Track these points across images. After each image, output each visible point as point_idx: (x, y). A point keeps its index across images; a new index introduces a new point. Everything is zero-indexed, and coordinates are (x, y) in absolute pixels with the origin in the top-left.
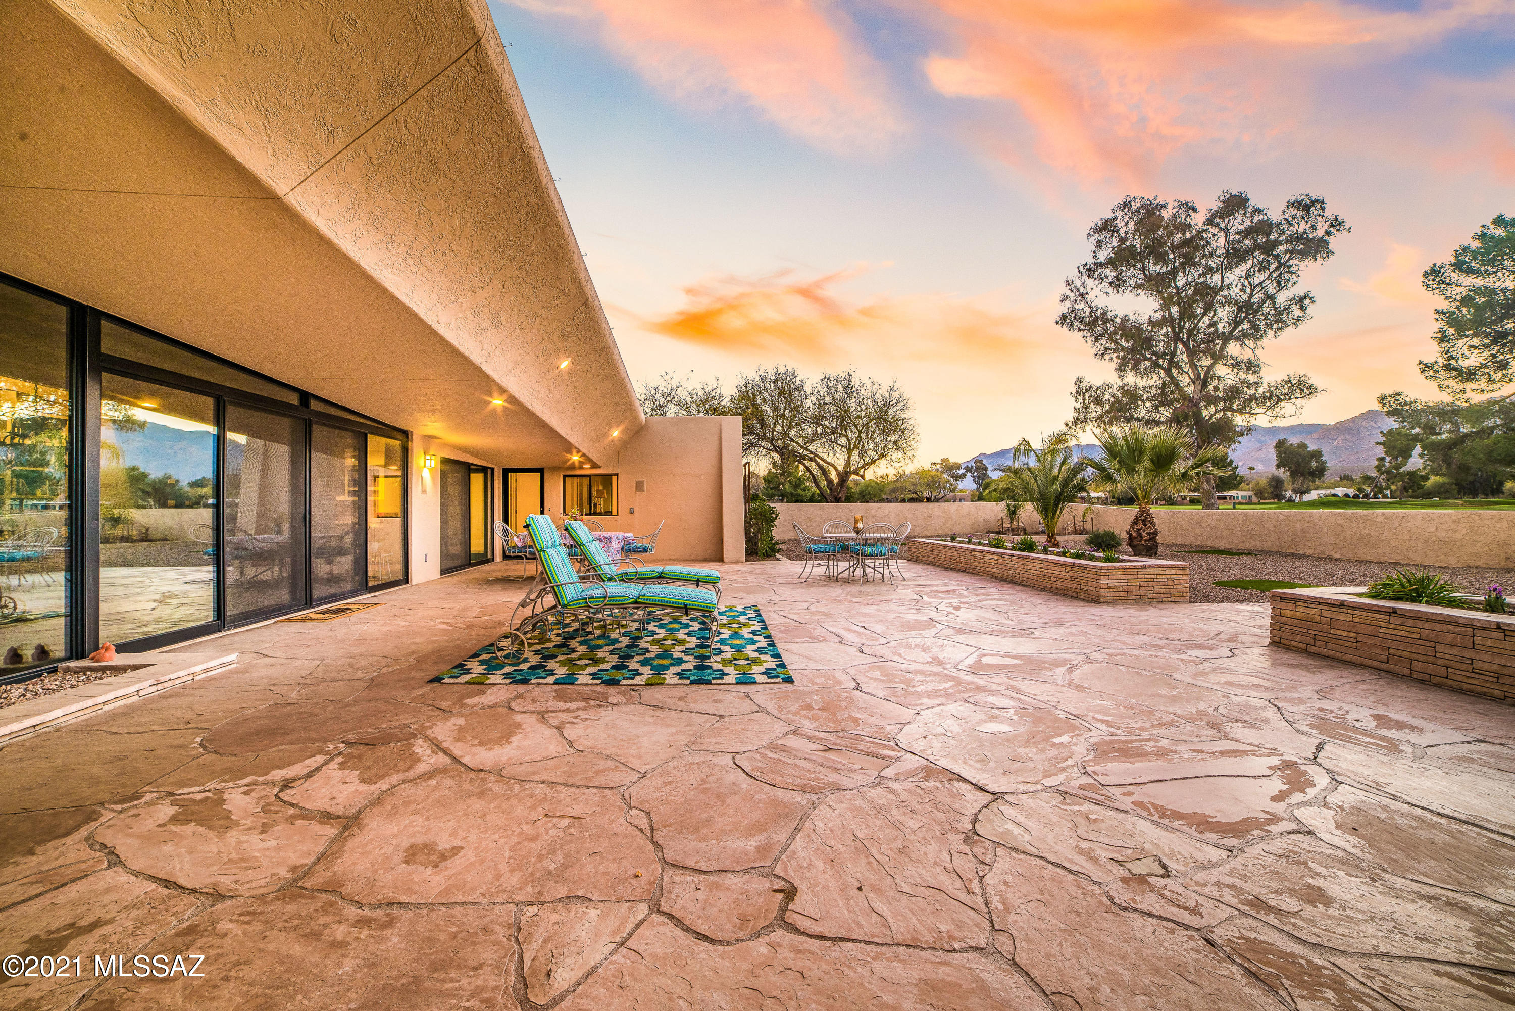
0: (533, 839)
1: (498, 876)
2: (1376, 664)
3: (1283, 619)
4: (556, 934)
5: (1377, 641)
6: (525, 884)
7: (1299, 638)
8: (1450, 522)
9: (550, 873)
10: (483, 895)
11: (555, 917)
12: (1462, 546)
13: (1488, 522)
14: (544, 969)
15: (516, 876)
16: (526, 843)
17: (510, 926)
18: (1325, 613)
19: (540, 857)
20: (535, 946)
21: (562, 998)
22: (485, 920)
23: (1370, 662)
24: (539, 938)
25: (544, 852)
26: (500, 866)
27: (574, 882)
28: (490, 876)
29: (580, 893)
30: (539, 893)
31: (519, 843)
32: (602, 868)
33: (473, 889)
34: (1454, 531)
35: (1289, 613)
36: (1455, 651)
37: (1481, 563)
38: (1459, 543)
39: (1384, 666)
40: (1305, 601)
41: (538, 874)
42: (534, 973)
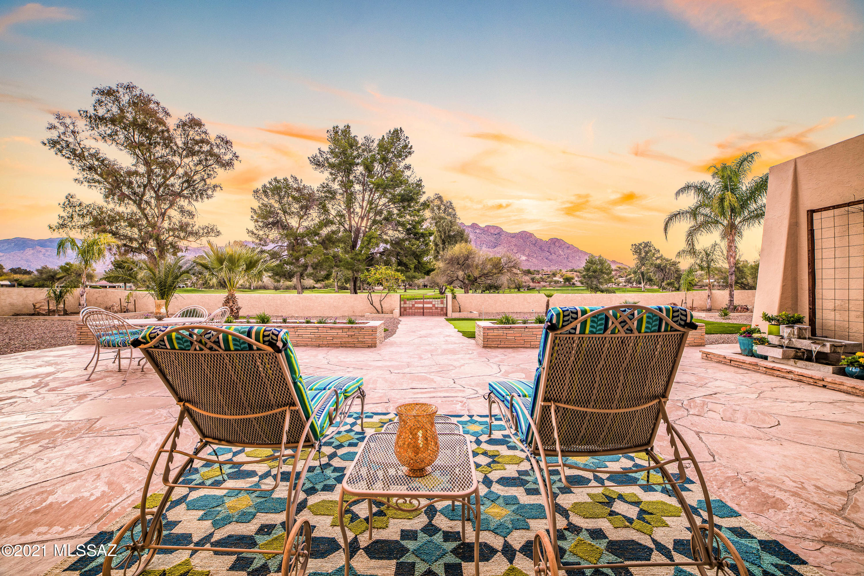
2: (521, 345)
7: (494, 343)
23: (519, 346)
39: (523, 346)
40: (497, 329)
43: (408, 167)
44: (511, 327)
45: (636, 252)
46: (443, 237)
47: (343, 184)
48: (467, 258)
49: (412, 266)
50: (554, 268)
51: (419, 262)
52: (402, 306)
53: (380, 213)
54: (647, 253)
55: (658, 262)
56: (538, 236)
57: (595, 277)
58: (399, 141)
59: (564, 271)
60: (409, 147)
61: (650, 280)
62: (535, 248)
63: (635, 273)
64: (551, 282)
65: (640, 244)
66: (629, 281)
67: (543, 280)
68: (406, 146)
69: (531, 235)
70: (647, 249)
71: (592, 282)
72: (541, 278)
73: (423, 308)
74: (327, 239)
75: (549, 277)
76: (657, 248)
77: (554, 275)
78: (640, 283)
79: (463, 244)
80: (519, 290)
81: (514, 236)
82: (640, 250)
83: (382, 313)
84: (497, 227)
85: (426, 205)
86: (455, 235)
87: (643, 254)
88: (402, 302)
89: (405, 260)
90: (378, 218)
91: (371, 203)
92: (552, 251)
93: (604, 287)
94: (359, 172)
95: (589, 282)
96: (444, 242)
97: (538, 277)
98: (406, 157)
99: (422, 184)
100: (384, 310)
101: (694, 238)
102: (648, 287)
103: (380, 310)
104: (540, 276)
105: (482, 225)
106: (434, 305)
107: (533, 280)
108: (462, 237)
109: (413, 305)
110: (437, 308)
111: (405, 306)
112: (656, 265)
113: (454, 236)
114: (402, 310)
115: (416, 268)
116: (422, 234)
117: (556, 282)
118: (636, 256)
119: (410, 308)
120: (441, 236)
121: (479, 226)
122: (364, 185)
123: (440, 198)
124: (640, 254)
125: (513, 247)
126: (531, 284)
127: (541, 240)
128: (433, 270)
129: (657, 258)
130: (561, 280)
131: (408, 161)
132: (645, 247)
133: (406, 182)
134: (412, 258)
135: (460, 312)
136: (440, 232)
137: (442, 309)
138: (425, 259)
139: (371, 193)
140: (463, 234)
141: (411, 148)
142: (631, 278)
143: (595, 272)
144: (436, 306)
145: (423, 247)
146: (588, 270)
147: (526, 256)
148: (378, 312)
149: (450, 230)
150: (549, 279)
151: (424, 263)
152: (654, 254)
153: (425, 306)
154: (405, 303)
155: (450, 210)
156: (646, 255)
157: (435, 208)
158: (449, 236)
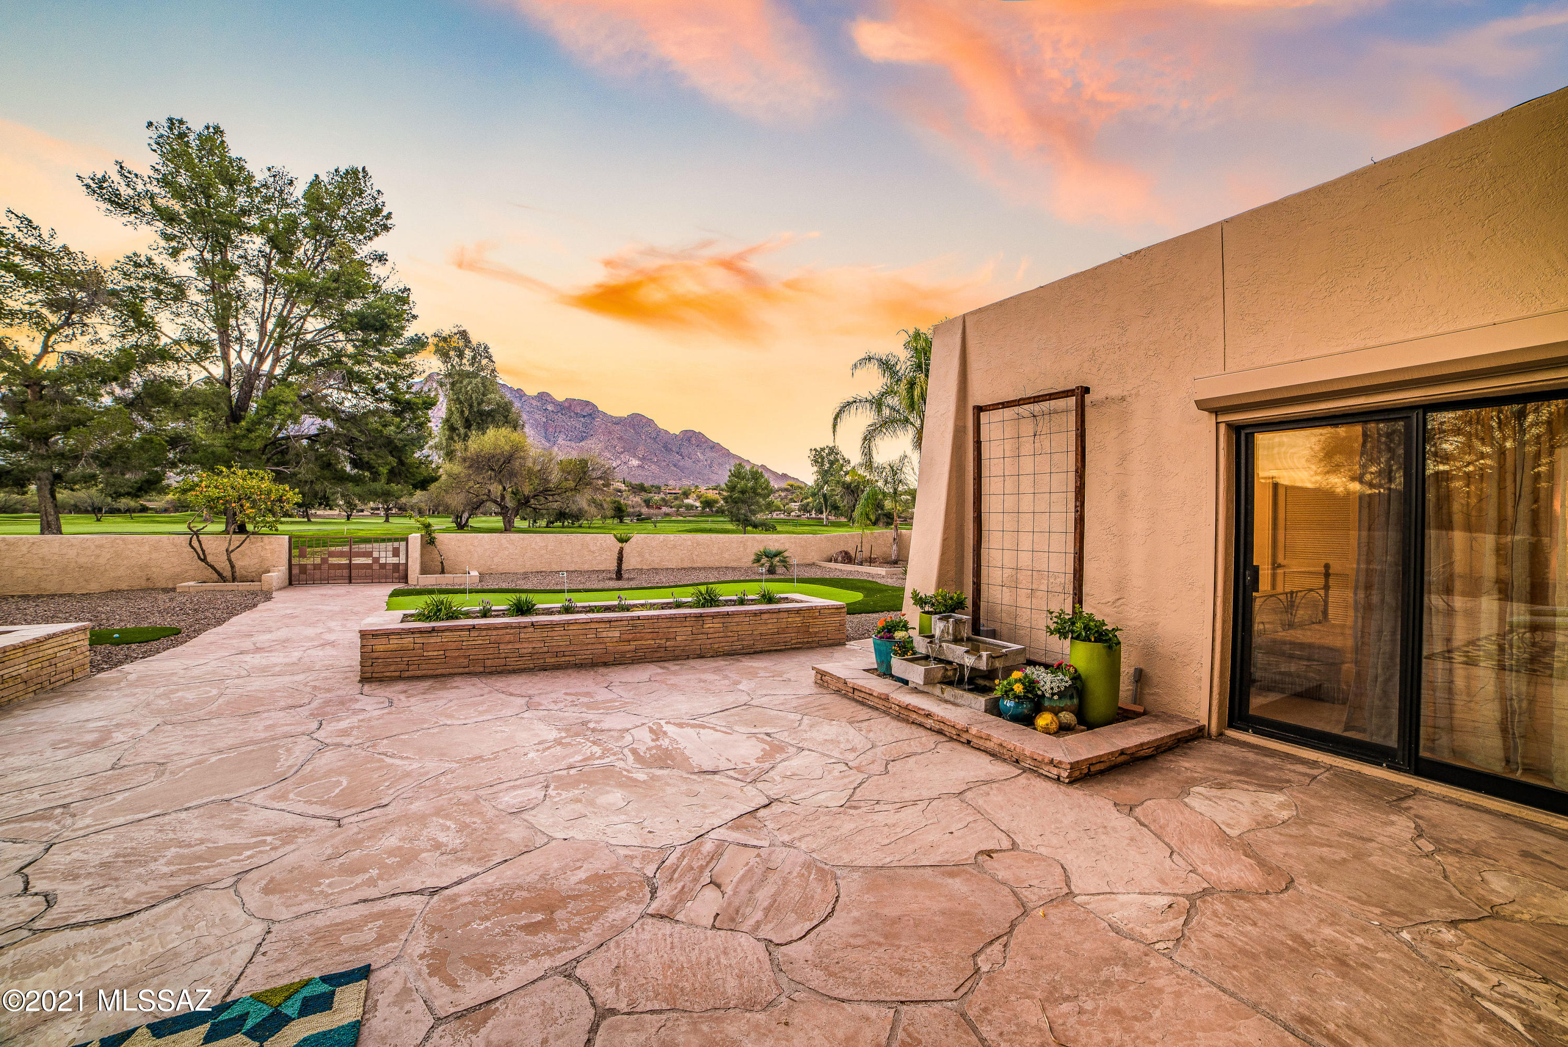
0: (1117, 1012)
1: (1178, 995)
2: (461, 670)
3: (375, 655)
4: (1153, 922)
5: (461, 653)
6: (1155, 970)
7: (392, 668)
8: (93, 547)
9: (1125, 965)
10: (1200, 986)
11: (1145, 931)
12: (106, 570)
13: (131, 546)
14: (1172, 910)
15: (1160, 982)
16: (1129, 1013)
17: (1185, 946)
18: (417, 641)
19: (1123, 985)
20: (1172, 924)
21: (1169, 894)
22: (1204, 963)
23: (456, 670)
24: (1166, 926)
25: (1116, 987)
26: (1171, 1004)
27: (1111, 944)
28: (1186, 1000)
29: (1112, 934)
30: (1146, 955)
31: (1136, 1018)
32: (1079, 938)
33: (1208, 997)
34: (98, 556)
35: (381, 648)
36: (510, 646)
37: (124, 586)
38: (102, 569)
39: (467, 670)
40: (399, 634)
41: (1137, 970)
42: (1180, 914)
43: (381, 258)
44: (434, 629)
45: (816, 461)
46: (467, 413)
47: (204, 269)
48: (509, 459)
49: (384, 470)
50: (687, 483)
51: (401, 463)
52: (295, 561)
53: (311, 347)
54: (832, 463)
55: (848, 479)
56: (661, 424)
57: (744, 502)
58: (360, 196)
59: (702, 489)
60: (385, 213)
61: (835, 508)
62: (655, 446)
63: (814, 495)
64: (680, 507)
65: (823, 449)
66: (805, 509)
67: (665, 502)
68: (377, 211)
69: (650, 422)
70: (832, 458)
71: (738, 509)
72: (663, 499)
73: (350, 566)
74: (150, 395)
75: (676, 499)
76: (846, 457)
77: (686, 495)
78: (822, 513)
79: (505, 431)
80: (621, 521)
81: (619, 421)
82: (823, 458)
83: (234, 579)
84: (588, 403)
85: (418, 344)
86: (492, 411)
87: (827, 466)
88: (295, 552)
89: (366, 455)
90: (305, 360)
91: (283, 322)
92: (684, 451)
93: (760, 517)
94: (256, 247)
95: (734, 510)
96: (468, 425)
97: (657, 497)
98: (376, 234)
99: (411, 298)
100: (237, 574)
101: (872, 444)
102: (832, 518)
103: (227, 573)
104: (662, 495)
105: (560, 396)
106: (376, 560)
107: (647, 503)
108: (506, 417)
109: (324, 561)
110: (383, 566)
111: (304, 561)
112: (844, 483)
113: (490, 414)
114: (295, 571)
115: (393, 475)
116: (408, 403)
117: (690, 507)
118: (815, 469)
119: (316, 567)
120: (462, 412)
121: (552, 398)
122: (268, 281)
123: (464, 334)
124: (822, 465)
125: (615, 442)
126: (645, 510)
127: (667, 432)
128: (435, 479)
129: (847, 473)
130: (698, 504)
131: (379, 244)
132: (829, 454)
133: (376, 288)
134: (384, 452)
135: (443, 572)
136: (461, 403)
137: (396, 566)
138: (416, 455)
139: (287, 301)
140: (508, 411)
141: (389, 217)
142: (808, 504)
143: (743, 492)
144: (382, 561)
145: (412, 431)
146: (732, 488)
147: (640, 459)
148: (223, 579)
149: (482, 401)
150: (677, 502)
151: (411, 465)
152: (842, 466)
153: (357, 561)
154: (302, 555)
155: (484, 362)
156: (831, 467)
157: (452, 353)
158: (481, 413)
